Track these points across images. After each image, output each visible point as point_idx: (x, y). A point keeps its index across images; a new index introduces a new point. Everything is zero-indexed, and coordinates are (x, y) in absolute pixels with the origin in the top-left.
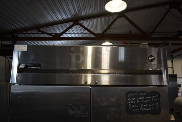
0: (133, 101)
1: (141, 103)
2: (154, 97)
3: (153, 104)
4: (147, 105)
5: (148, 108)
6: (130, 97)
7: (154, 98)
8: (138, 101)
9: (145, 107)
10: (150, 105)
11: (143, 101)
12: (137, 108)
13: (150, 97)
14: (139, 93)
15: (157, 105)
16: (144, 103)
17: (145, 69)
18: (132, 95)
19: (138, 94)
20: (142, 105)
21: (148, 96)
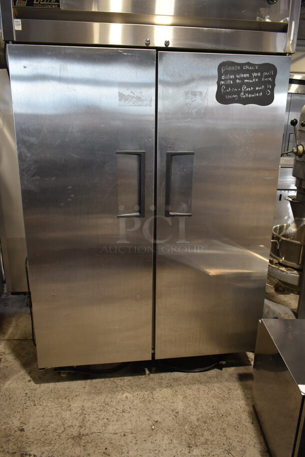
0: (230, 79)
1: (243, 83)
2: (265, 74)
3: (263, 87)
4: (252, 88)
5: (253, 94)
6: (226, 73)
7: (266, 77)
8: (238, 81)
9: (249, 92)
10: (257, 88)
11: (246, 81)
12: (234, 93)
13: (259, 74)
14: (242, 65)
15: (269, 89)
16: (249, 85)
17: (258, 19)
18: (229, 69)
19: (239, 68)
20: (244, 88)
21: (257, 71)
